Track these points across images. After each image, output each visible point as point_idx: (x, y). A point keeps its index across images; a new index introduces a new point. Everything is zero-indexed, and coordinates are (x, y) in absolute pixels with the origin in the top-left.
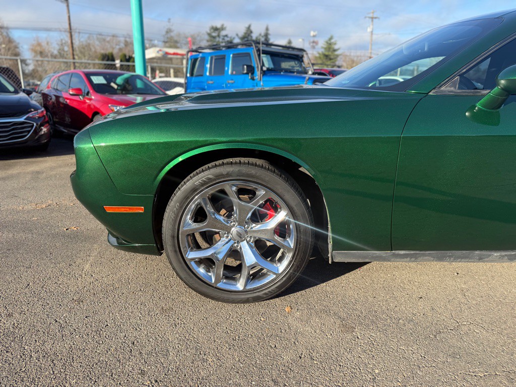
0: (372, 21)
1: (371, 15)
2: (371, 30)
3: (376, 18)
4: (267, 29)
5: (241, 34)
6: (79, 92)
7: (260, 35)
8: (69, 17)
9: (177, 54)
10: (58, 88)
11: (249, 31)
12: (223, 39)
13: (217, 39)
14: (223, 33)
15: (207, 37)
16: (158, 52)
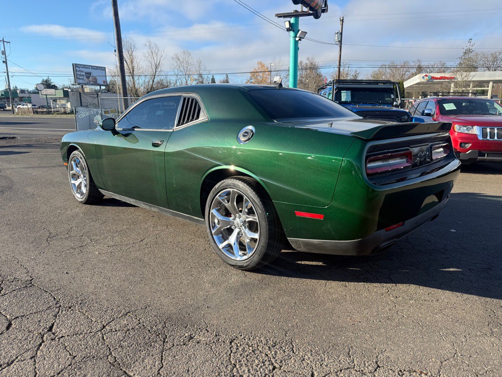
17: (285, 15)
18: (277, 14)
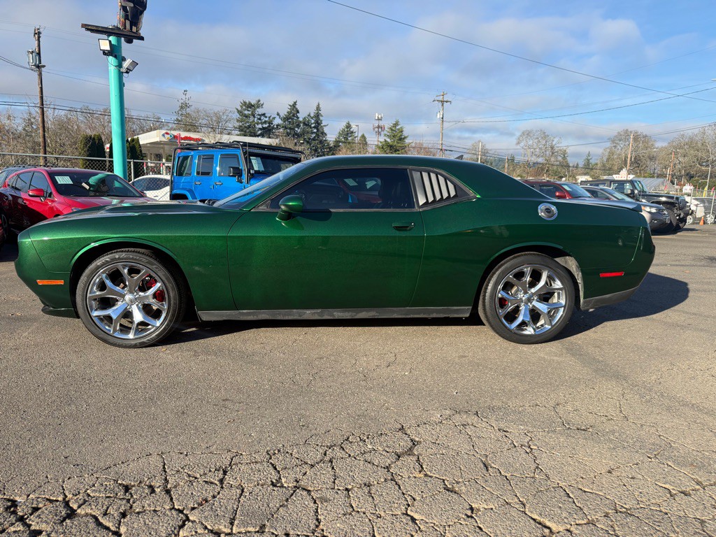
0: (443, 105)
1: (441, 98)
2: (441, 116)
3: (447, 102)
4: (318, 108)
5: (284, 113)
6: (40, 193)
7: (309, 115)
8: (41, 88)
9: (190, 139)
10: (17, 186)
11: (294, 110)
12: (260, 119)
13: (251, 119)
14: (260, 111)
15: (237, 116)
16: (163, 135)
17: (100, 29)
18: (86, 25)
